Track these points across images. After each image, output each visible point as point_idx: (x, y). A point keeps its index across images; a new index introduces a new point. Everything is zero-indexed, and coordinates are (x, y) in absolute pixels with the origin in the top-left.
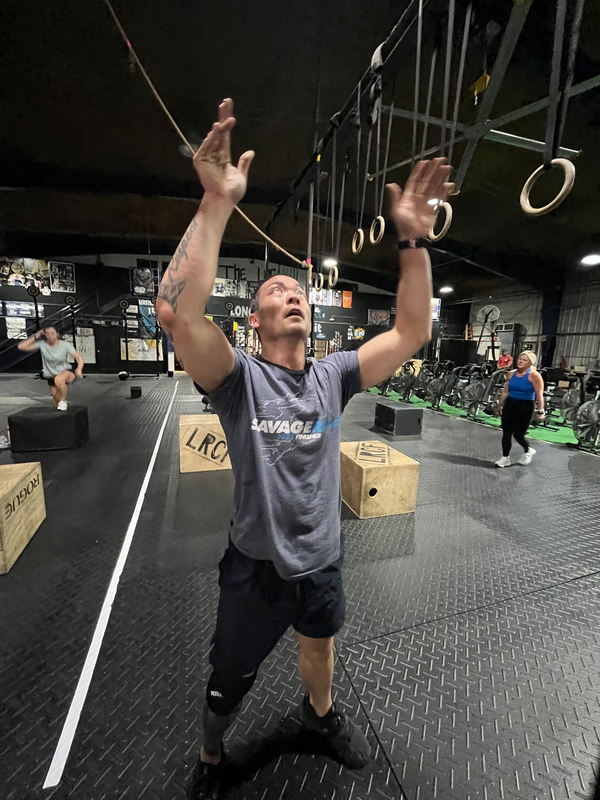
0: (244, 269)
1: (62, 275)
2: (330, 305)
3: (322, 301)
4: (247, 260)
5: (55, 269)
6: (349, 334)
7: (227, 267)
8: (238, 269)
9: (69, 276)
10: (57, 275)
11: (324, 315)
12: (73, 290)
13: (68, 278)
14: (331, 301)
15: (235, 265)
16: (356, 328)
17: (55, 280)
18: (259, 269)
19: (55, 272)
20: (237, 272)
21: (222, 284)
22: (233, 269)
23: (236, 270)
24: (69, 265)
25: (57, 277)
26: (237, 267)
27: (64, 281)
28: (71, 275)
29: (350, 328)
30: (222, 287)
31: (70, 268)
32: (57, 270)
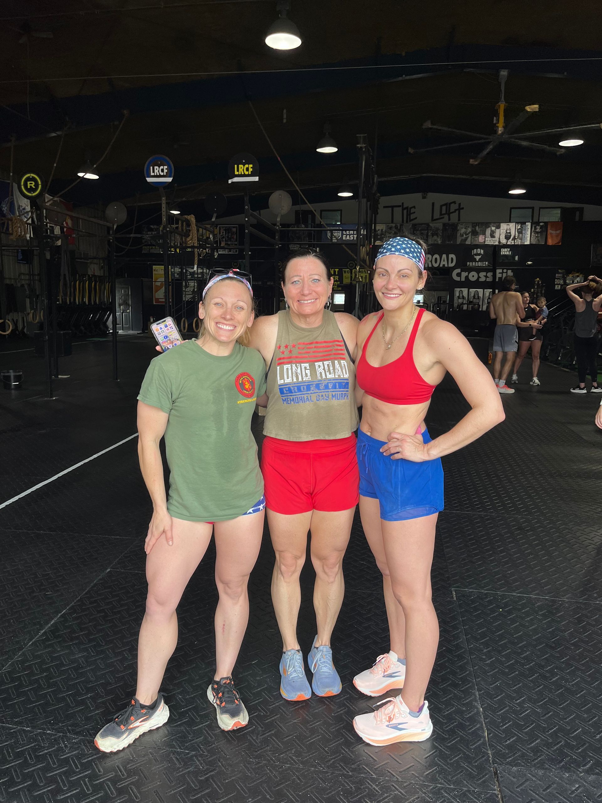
0: (414, 207)
1: (228, 237)
2: (527, 242)
3: (514, 239)
4: (420, 195)
5: (223, 233)
6: (557, 281)
7: (393, 207)
8: (407, 208)
9: (233, 238)
10: (223, 238)
11: (517, 258)
12: (236, 252)
13: (232, 239)
14: (529, 239)
15: (403, 203)
16: (568, 272)
17: (222, 242)
18: (433, 204)
19: (222, 235)
20: (405, 211)
21: (382, 230)
22: (401, 208)
23: (403, 209)
24: (234, 227)
25: (224, 239)
26: (405, 206)
27: (229, 243)
28: (235, 237)
29: (559, 273)
30: (382, 234)
31: (234, 230)
32: (224, 234)
